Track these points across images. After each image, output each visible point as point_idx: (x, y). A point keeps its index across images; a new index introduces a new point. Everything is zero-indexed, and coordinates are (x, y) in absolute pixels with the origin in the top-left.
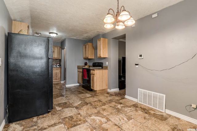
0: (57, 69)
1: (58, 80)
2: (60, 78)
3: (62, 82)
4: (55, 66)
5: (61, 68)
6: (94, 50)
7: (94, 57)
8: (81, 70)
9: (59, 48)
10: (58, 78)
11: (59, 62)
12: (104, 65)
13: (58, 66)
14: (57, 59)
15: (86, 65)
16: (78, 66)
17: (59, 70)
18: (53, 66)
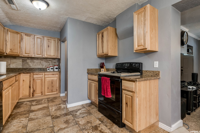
0: (53, 75)
1: (56, 93)
2: (58, 89)
3: (62, 95)
4: (52, 69)
5: (60, 72)
6: (117, 41)
7: (118, 54)
8: (96, 78)
9: (56, 40)
10: (54, 89)
11: (58, 63)
12: (145, 68)
13: (56, 68)
14: (55, 59)
15: (103, 68)
16: (88, 70)
17: (57, 76)
18: (49, 69)
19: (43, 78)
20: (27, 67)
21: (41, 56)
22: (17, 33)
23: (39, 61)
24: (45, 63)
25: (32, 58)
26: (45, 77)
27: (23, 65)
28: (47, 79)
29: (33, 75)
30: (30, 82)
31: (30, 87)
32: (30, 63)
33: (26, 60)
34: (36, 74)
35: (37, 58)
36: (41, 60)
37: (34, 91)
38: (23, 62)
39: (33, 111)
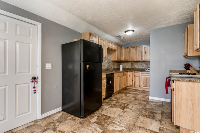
15: (189, 70)
18: (147, 70)
19: (140, 75)
20: (134, 68)
21: (140, 60)
22: (128, 48)
23: (141, 63)
24: (144, 65)
25: (136, 62)
26: (141, 75)
27: (131, 67)
28: (143, 76)
29: (135, 72)
30: (133, 77)
31: (133, 80)
32: (135, 65)
33: (133, 64)
34: (136, 73)
35: (139, 62)
36: (142, 63)
37: (135, 83)
38: (131, 64)
39: (130, 93)
